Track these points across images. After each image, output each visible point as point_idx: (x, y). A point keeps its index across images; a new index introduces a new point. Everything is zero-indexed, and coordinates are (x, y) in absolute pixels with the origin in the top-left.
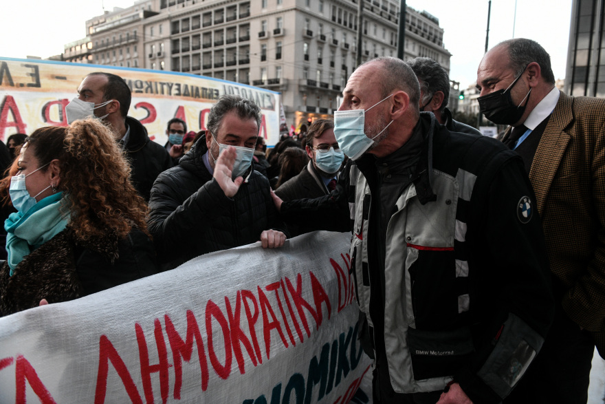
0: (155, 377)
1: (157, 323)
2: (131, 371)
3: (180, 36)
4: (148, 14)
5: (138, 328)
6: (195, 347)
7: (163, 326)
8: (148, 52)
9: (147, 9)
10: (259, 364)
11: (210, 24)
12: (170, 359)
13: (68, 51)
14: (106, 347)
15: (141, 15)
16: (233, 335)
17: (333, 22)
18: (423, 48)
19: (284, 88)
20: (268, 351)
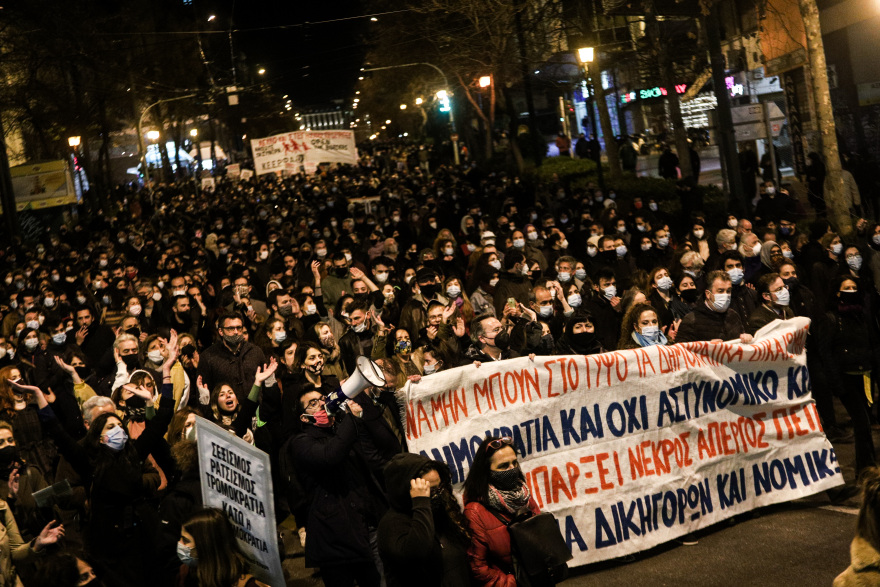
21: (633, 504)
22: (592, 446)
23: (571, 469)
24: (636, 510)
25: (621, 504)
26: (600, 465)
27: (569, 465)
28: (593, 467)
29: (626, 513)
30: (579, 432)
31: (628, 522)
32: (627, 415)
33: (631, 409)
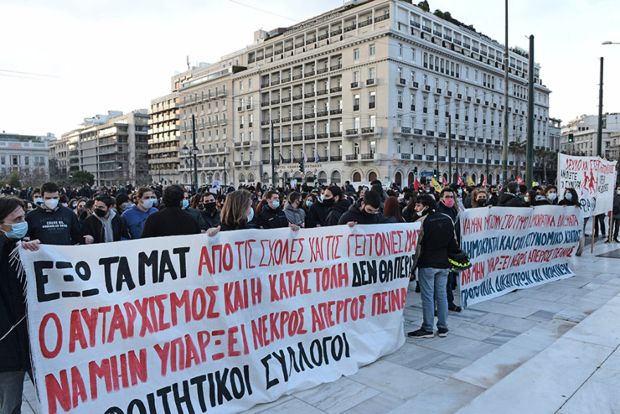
3: (269, 89)
4: (237, 69)
8: (237, 105)
9: (235, 64)
11: (301, 77)
13: (155, 107)
15: (230, 70)
17: (425, 69)
18: (518, 86)
19: (379, 137)
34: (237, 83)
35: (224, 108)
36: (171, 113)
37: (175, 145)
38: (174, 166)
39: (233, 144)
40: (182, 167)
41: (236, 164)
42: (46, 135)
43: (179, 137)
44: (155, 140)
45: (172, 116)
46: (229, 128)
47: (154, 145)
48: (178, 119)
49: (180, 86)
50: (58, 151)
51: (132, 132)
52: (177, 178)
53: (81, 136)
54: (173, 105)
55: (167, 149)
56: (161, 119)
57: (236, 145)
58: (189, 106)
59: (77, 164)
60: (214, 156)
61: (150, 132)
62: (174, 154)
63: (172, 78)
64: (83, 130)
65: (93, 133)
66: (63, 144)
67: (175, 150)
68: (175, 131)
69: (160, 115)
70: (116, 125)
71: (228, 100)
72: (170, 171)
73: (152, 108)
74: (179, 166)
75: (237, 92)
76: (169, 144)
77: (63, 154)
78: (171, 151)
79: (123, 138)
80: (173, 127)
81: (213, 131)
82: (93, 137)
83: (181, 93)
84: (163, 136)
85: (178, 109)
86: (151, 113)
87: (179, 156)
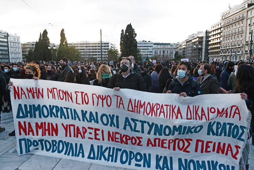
0: (136, 108)
1: (139, 100)
2: (133, 105)
4: (250, 5)
5: (135, 100)
6: (143, 107)
7: (139, 101)
8: (249, 23)
10: (156, 117)
12: (139, 106)
14: (130, 100)
15: (247, 6)
16: (152, 109)
20: (159, 116)
21: (107, 149)
22: (93, 125)
23: (84, 129)
24: (108, 151)
25: (102, 147)
26: (95, 132)
27: (83, 128)
28: (93, 131)
29: (103, 150)
30: (89, 119)
31: (102, 154)
32: (110, 120)
33: (112, 119)
34: (249, 12)
35: (242, 25)
36: (219, 30)
37: (220, 44)
38: (218, 53)
39: (245, 42)
40: (221, 53)
41: (246, 51)
42: (177, 43)
43: (221, 40)
44: (212, 42)
45: (219, 31)
46: (244, 35)
47: (211, 44)
48: (222, 33)
49: (224, 18)
50: (179, 48)
51: (204, 39)
52: (219, 58)
53: (187, 42)
54: (219, 26)
55: (216, 46)
56: (215, 33)
57: (246, 42)
58: (226, 26)
59: (184, 53)
60: (236, 48)
61: (210, 39)
62: (219, 48)
63: (221, 14)
64: (187, 40)
65: (191, 41)
66: (181, 46)
67: (219, 46)
68: (220, 38)
69: (215, 31)
70: (198, 37)
71: (245, 21)
72: (216, 55)
73: (212, 29)
74: (220, 53)
75: (249, 16)
76: (217, 43)
77: (181, 49)
78: (218, 46)
79: (200, 42)
80: (219, 36)
81: (236, 36)
82: (191, 43)
83: (224, 21)
84: (215, 40)
85: (222, 28)
86: (211, 31)
87: (220, 49)
